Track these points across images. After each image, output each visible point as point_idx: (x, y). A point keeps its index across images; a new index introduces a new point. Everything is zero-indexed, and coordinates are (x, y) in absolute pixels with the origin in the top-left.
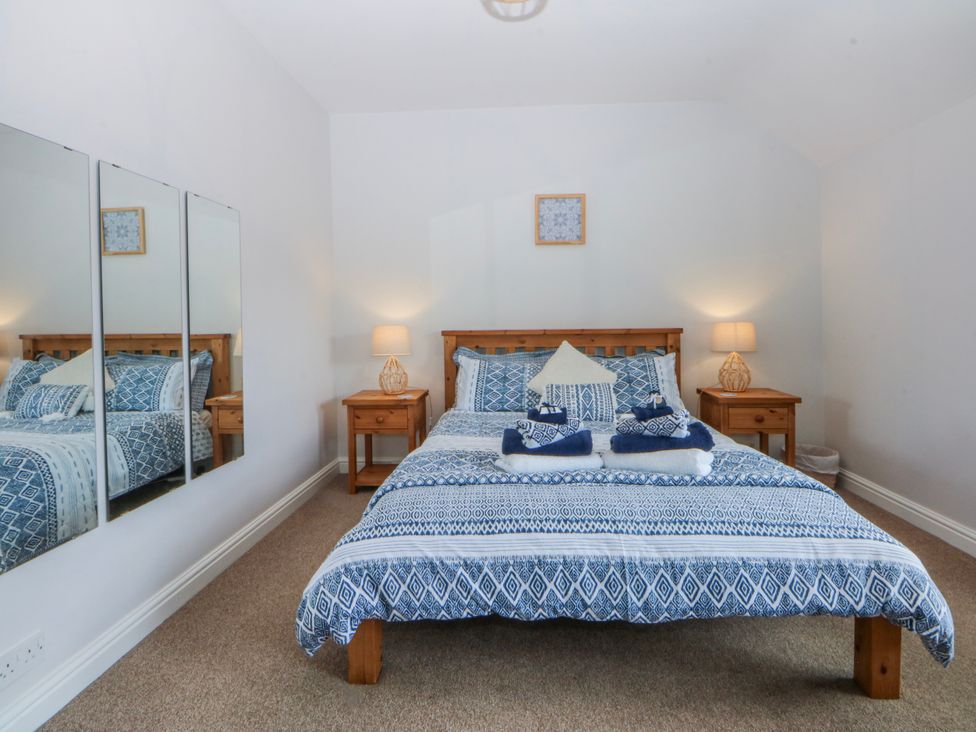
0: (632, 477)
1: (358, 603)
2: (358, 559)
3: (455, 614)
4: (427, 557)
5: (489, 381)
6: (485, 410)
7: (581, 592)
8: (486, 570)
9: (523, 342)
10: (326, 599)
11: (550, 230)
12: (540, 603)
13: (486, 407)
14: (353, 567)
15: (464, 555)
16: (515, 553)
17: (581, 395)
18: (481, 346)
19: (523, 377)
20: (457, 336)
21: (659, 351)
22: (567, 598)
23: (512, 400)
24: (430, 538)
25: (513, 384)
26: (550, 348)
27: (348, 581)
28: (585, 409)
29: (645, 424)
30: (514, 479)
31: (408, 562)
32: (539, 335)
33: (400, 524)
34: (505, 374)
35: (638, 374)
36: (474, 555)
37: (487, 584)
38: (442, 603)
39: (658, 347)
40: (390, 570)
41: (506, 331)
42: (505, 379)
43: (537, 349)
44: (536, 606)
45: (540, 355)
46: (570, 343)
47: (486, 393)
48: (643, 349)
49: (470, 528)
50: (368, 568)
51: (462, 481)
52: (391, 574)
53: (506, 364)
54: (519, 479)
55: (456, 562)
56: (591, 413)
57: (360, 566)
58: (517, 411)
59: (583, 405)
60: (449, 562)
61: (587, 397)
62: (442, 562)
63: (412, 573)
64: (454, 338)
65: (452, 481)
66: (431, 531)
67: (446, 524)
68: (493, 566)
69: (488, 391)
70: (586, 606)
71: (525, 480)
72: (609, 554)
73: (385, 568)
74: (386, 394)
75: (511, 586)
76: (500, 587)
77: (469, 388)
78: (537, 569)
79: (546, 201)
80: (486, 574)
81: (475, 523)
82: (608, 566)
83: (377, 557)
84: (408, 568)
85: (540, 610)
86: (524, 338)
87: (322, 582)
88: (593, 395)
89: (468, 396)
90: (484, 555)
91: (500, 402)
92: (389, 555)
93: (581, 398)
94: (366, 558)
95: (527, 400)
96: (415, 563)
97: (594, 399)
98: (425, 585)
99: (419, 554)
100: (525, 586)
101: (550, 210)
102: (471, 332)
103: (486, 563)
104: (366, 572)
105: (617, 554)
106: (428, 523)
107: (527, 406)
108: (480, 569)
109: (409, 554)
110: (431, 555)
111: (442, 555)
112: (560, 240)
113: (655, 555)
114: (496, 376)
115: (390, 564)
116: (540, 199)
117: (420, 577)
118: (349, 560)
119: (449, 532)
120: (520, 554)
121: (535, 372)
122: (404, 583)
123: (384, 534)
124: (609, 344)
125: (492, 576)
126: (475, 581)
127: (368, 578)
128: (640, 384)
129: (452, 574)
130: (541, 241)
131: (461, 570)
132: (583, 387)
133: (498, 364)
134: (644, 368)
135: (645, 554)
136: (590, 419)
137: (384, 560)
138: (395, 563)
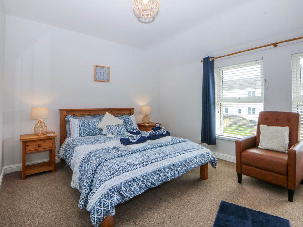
0: (161, 145)
1: (117, 199)
2: (112, 185)
3: (142, 192)
4: (132, 178)
5: (83, 126)
6: (83, 136)
7: (167, 174)
8: (147, 176)
9: (90, 113)
10: (106, 202)
11: (99, 77)
12: (160, 180)
13: (84, 135)
14: (112, 189)
15: (141, 174)
16: (152, 169)
17: (117, 128)
18: (75, 114)
19: (95, 124)
20: (66, 111)
21: (129, 114)
22: (164, 177)
23: (93, 132)
24: (130, 172)
25: (92, 126)
26: (99, 114)
27: (111, 193)
28: (119, 132)
29: (157, 132)
30: (136, 151)
31: (127, 181)
32: (96, 110)
33: (119, 171)
34: (89, 123)
35: (127, 121)
36: (143, 173)
37: (148, 180)
38: (138, 190)
39: (128, 113)
40: (123, 185)
41: (85, 109)
42: (89, 125)
43: (95, 114)
44: (159, 182)
45: (96, 117)
46: (108, 112)
47: (83, 130)
48: (125, 114)
49: (139, 166)
50: (116, 187)
51: (122, 155)
52: (124, 186)
53: (88, 120)
54: (137, 151)
55: (140, 176)
56: (121, 133)
57: (114, 188)
58: (94, 135)
59: (119, 131)
60: (138, 177)
61: (119, 128)
62: (136, 178)
63: (129, 184)
64: (65, 112)
65: (119, 156)
66: (129, 170)
67: (132, 167)
68: (148, 175)
69: (84, 130)
70: (168, 177)
71: (138, 151)
72: (170, 163)
73: (121, 185)
74: (37, 135)
75: (153, 178)
76: (151, 179)
77: (76, 129)
78: (158, 172)
79: (98, 68)
80: (148, 177)
81: (140, 164)
82: (171, 166)
83: (118, 183)
84: (128, 183)
85: (160, 182)
86: (91, 111)
87: (102, 198)
88: (120, 127)
89: (76, 132)
90: (145, 172)
91: (89, 133)
92: (121, 181)
93: (118, 129)
94: (115, 184)
95: (98, 131)
96: (129, 181)
97: (121, 128)
98: (133, 186)
99: (130, 178)
100: (156, 177)
101: (99, 70)
102: (72, 109)
103: (147, 174)
104: (116, 189)
105: (172, 163)
106: (127, 168)
107: (98, 133)
108: (146, 176)
109: (127, 179)
110: (133, 177)
111: (136, 176)
112: (102, 80)
113: (178, 161)
114: (86, 124)
115: (122, 183)
116: (97, 66)
117: (132, 184)
118: (109, 187)
119: (134, 169)
120: (153, 169)
121: (99, 122)
122: (128, 188)
123: (116, 175)
124: (116, 112)
125: (149, 177)
126: (145, 180)
127: (117, 190)
128: (128, 123)
129: (139, 180)
130: (96, 80)
131: (141, 178)
132: (117, 125)
133: (85, 120)
134: (128, 119)
135: (176, 161)
136: (120, 135)
137: (121, 183)
138: (124, 182)
